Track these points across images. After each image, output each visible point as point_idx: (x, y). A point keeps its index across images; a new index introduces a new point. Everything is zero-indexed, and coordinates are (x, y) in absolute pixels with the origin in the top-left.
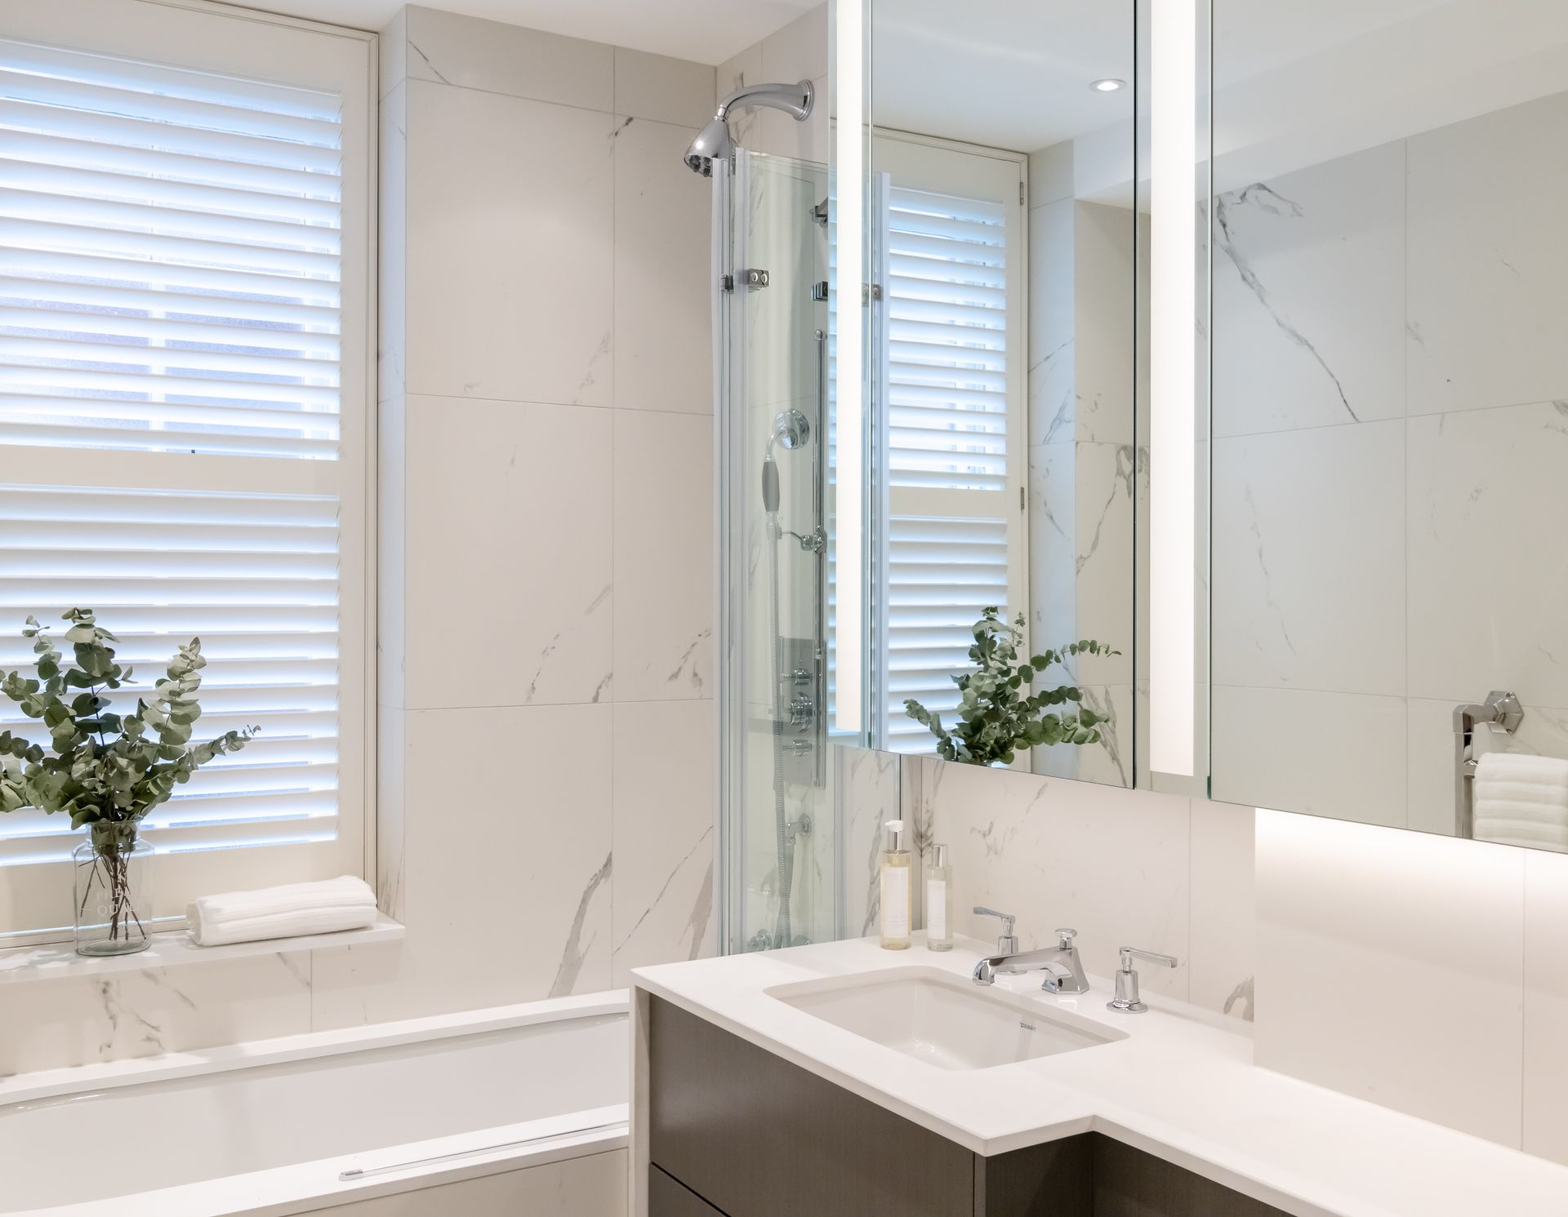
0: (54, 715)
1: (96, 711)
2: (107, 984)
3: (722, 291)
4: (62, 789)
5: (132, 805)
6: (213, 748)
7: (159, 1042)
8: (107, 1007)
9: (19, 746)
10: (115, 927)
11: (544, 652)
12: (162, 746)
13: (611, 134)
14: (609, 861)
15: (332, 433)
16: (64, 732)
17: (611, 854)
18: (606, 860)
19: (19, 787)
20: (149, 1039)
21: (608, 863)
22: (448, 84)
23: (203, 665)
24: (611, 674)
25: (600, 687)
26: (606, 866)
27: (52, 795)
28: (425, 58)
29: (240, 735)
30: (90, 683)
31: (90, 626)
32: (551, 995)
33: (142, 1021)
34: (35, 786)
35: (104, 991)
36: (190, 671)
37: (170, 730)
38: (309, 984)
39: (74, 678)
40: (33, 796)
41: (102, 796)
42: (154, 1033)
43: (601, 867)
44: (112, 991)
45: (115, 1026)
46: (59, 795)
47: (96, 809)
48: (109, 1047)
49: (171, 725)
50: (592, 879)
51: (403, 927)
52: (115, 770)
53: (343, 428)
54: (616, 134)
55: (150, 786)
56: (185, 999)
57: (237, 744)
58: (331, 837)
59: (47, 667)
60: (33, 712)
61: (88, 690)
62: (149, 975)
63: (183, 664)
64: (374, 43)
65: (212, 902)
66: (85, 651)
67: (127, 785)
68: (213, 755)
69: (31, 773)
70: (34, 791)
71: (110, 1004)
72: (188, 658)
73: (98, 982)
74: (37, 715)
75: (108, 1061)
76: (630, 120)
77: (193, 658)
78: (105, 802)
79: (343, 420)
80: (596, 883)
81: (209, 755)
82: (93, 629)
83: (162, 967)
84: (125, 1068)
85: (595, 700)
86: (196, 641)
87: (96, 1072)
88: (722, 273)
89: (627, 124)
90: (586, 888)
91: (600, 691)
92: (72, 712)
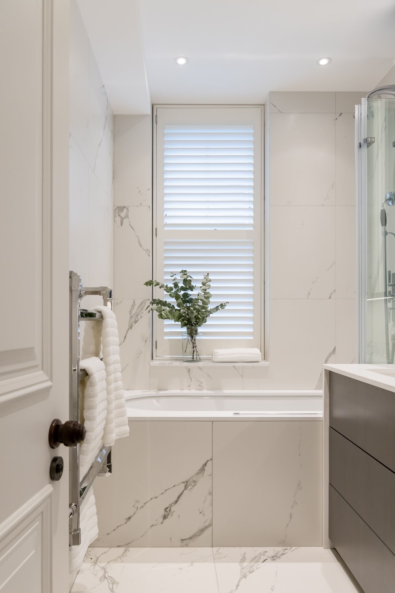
0: (177, 297)
1: (188, 297)
2: (189, 369)
3: (359, 147)
4: (178, 316)
5: (195, 322)
6: (217, 309)
7: (202, 387)
8: (189, 376)
9: (169, 305)
10: (193, 357)
11: (313, 283)
12: (203, 306)
13: (335, 120)
14: (335, 349)
15: (251, 221)
16: (179, 302)
17: (335, 347)
18: (334, 349)
19: (167, 313)
20: (200, 386)
21: (334, 350)
22: (282, 113)
23: (210, 281)
24: (335, 290)
25: (331, 294)
26: (333, 350)
27: (176, 317)
28: (275, 107)
29: (224, 304)
30: (186, 290)
31: (186, 274)
32: (315, 389)
33: (198, 380)
34: (171, 314)
35: (189, 371)
36: (207, 283)
37: (204, 301)
38: (242, 376)
39: (182, 288)
40: (170, 316)
41: (188, 318)
42: (202, 385)
43: (332, 351)
44: (191, 371)
45: (191, 381)
46: (177, 317)
47: (186, 322)
48: (190, 386)
49: (205, 300)
50: (329, 354)
51: (269, 363)
52: (190, 311)
53: (254, 220)
54: (336, 119)
55: (199, 316)
56: (209, 376)
57: (223, 307)
58: (252, 338)
59: (176, 285)
60: (172, 296)
61: (186, 292)
62: (200, 368)
63: (205, 281)
64: (263, 108)
65: (216, 351)
66: (185, 281)
67: (193, 316)
68: (217, 310)
69: (170, 311)
70: (171, 315)
71: (190, 375)
72: (206, 278)
73: (187, 368)
74: (173, 297)
75: (190, 390)
76: (341, 114)
77: (207, 278)
78: (189, 321)
79: (254, 218)
80: (330, 356)
81: (216, 310)
82: (186, 275)
83: (203, 366)
84: (193, 392)
85: (330, 298)
86: (208, 274)
87: (186, 392)
88: (359, 141)
89: (340, 116)
90: (327, 357)
91: (331, 295)
92: (182, 297)
